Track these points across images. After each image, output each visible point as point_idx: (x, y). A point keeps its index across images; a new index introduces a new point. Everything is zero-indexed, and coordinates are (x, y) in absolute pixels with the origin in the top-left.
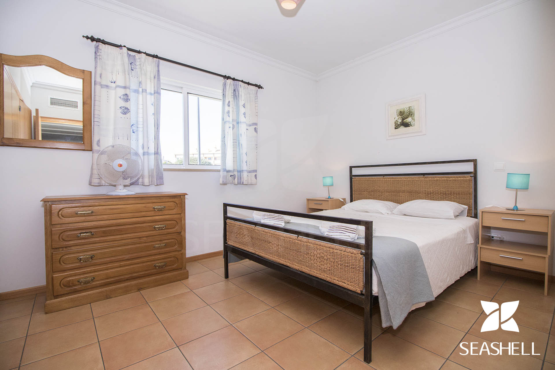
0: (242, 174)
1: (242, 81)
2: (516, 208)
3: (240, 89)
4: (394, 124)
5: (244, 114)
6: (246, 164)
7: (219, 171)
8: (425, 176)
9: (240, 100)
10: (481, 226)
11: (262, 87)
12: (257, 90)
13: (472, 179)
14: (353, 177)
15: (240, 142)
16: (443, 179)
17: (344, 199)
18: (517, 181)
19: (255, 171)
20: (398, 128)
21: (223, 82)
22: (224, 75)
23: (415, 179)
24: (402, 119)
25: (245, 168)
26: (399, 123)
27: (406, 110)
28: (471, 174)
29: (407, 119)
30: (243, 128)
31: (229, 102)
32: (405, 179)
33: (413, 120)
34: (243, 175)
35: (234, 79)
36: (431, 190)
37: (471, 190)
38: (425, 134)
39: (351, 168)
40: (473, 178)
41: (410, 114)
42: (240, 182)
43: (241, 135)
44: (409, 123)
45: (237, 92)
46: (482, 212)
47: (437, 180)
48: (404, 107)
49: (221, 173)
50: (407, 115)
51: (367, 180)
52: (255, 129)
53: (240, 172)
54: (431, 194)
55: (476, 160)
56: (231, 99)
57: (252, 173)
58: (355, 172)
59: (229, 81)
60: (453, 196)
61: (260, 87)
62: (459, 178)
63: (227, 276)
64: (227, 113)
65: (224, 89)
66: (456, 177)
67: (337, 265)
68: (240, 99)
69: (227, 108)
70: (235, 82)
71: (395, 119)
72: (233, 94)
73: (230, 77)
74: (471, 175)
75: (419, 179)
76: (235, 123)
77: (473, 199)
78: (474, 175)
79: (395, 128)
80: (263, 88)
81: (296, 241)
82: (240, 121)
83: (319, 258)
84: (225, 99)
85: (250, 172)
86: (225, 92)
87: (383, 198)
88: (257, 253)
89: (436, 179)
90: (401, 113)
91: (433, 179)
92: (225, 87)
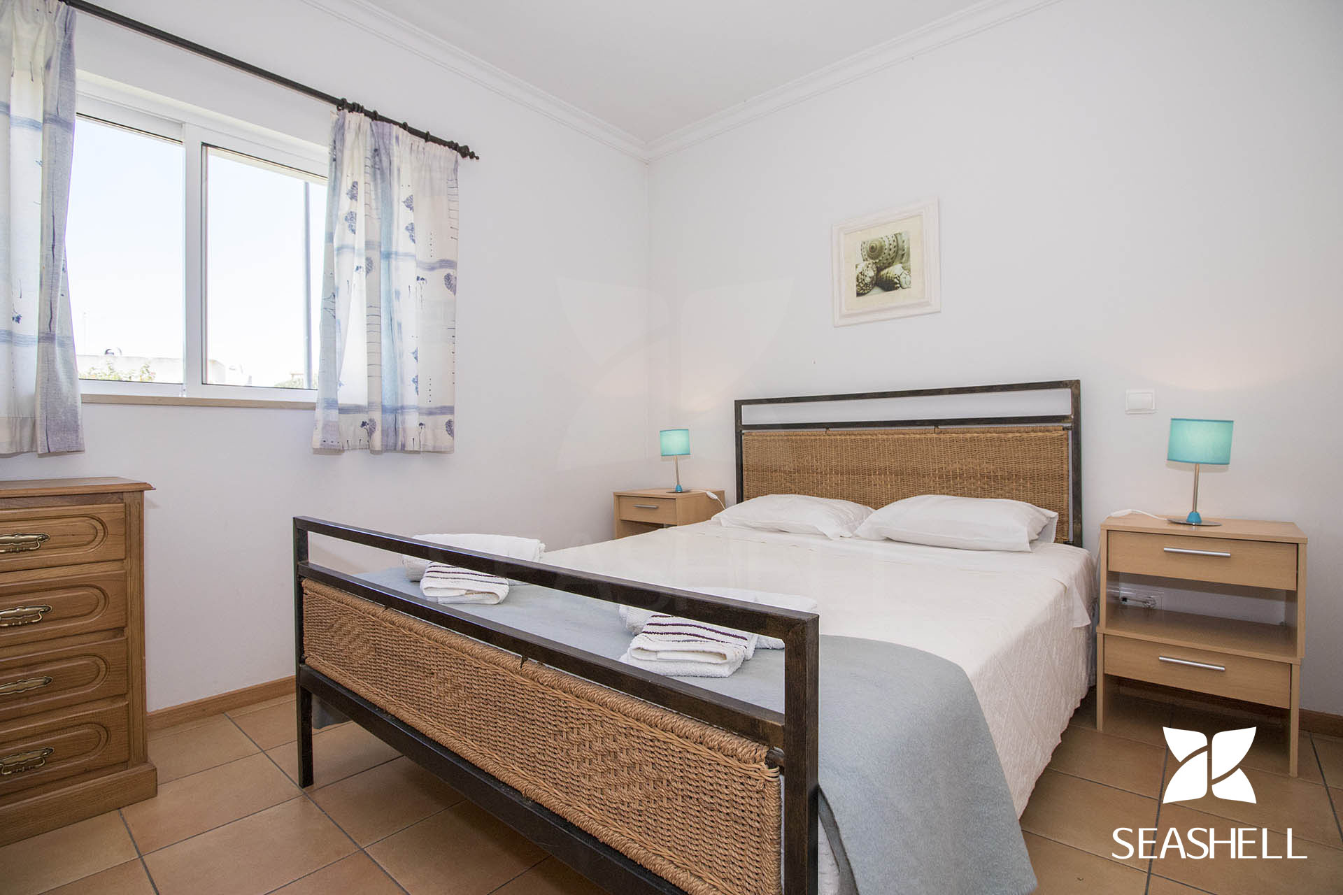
0: (400, 418)
1: (404, 126)
2: (1194, 520)
3: (395, 149)
4: (856, 283)
5: (411, 228)
6: (414, 386)
7: (311, 407)
8: (939, 427)
9: (395, 184)
10: (1105, 572)
11: (473, 153)
12: (457, 162)
13: (1068, 435)
14: (743, 432)
15: (396, 318)
16: (989, 435)
17: (721, 494)
18: (1200, 441)
19: (450, 410)
20: (865, 294)
21: (334, 120)
22: (340, 98)
23: (913, 436)
24: (877, 267)
25: (410, 398)
26: (868, 280)
27: (887, 243)
28: (1065, 423)
29: (891, 268)
30: (405, 273)
31: (355, 185)
32: (885, 437)
33: (906, 272)
34: (403, 422)
35: (374, 116)
36: (957, 466)
37: (1065, 466)
38: (940, 312)
39: (739, 404)
40: (1070, 432)
41: (897, 253)
42: (396, 445)
43: (398, 293)
44: (896, 280)
45: (384, 159)
46: (1108, 531)
47: (972, 440)
48: (882, 235)
49: (319, 413)
50: (888, 257)
51: (782, 440)
52: (448, 278)
53: (398, 410)
54: (957, 478)
55: (1078, 382)
56: (362, 178)
57: (438, 416)
58: (751, 416)
59: (353, 118)
60: (1014, 484)
61: (465, 152)
62: (1033, 434)
63: (307, 778)
64: (346, 220)
65: (335, 142)
66: (1022, 429)
67: (671, 795)
68: (396, 179)
69: (345, 204)
70: (377, 125)
71: (856, 267)
72: (369, 163)
73: (358, 105)
74: (1065, 425)
75: (923, 436)
76: (375, 256)
77: (1071, 491)
78: (1073, 425)
79: (859, 294)
80: (477, 158)
81: (517, 677)
82: (394, 249)
83: (599, 757)
84: (339, 174)
85: (431, 413)
86: (342, 152)
87: (826, 489)
88: (392, 709)
89: (969, 436)
90: (874, 252)
91: (961, 436)
92: (339, 138)
